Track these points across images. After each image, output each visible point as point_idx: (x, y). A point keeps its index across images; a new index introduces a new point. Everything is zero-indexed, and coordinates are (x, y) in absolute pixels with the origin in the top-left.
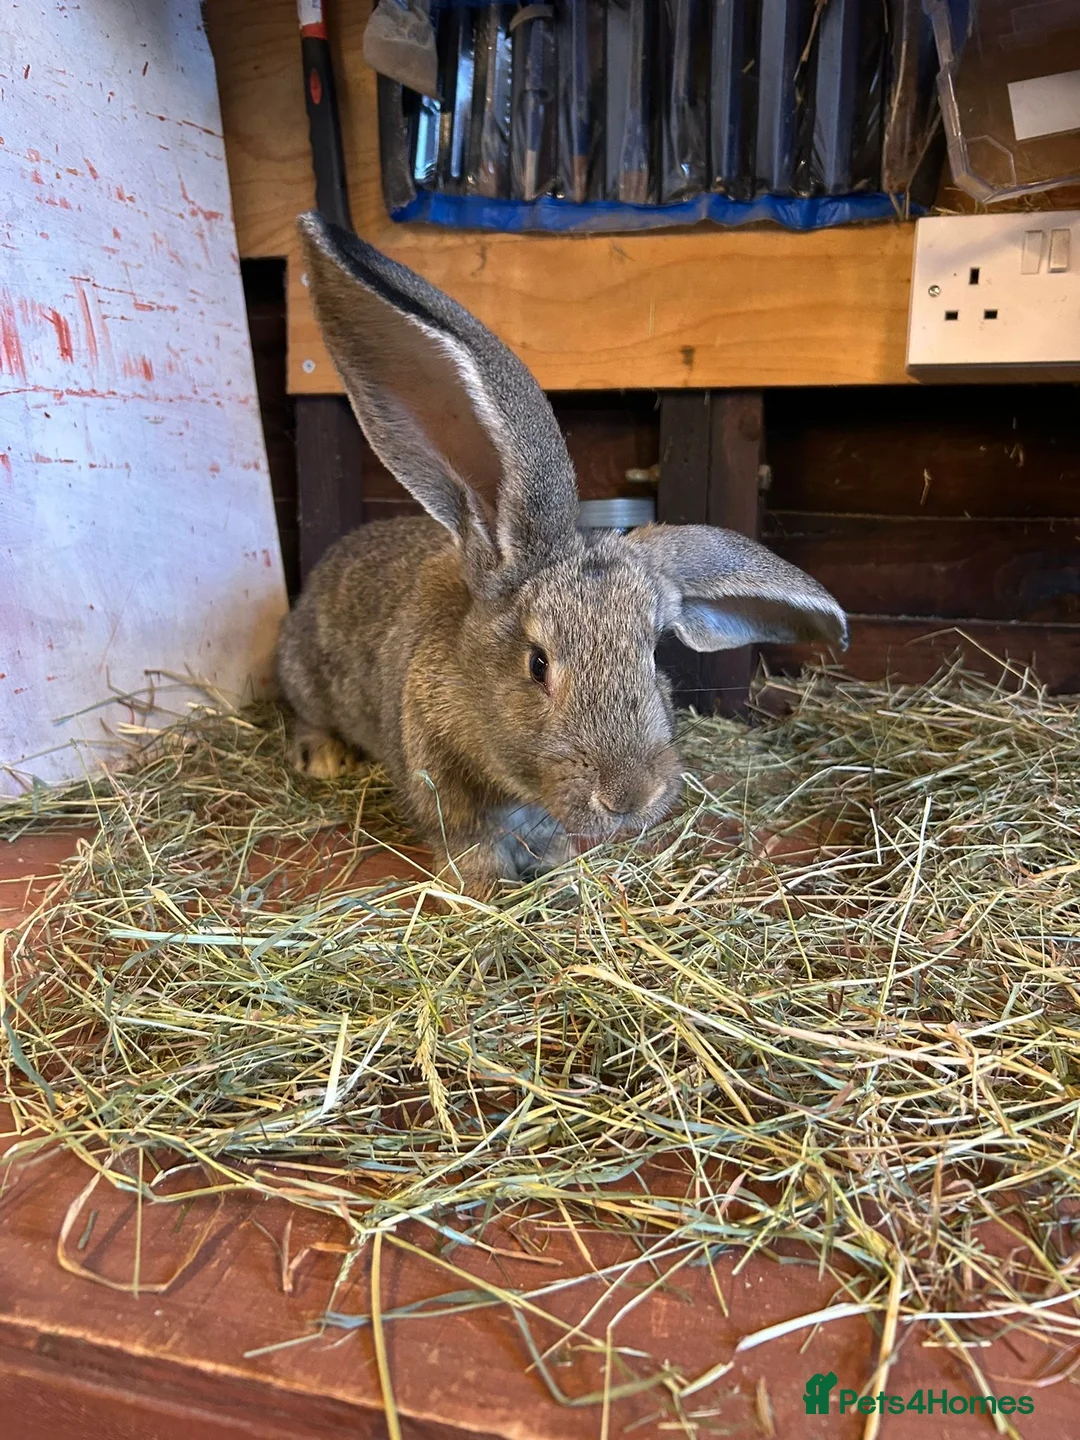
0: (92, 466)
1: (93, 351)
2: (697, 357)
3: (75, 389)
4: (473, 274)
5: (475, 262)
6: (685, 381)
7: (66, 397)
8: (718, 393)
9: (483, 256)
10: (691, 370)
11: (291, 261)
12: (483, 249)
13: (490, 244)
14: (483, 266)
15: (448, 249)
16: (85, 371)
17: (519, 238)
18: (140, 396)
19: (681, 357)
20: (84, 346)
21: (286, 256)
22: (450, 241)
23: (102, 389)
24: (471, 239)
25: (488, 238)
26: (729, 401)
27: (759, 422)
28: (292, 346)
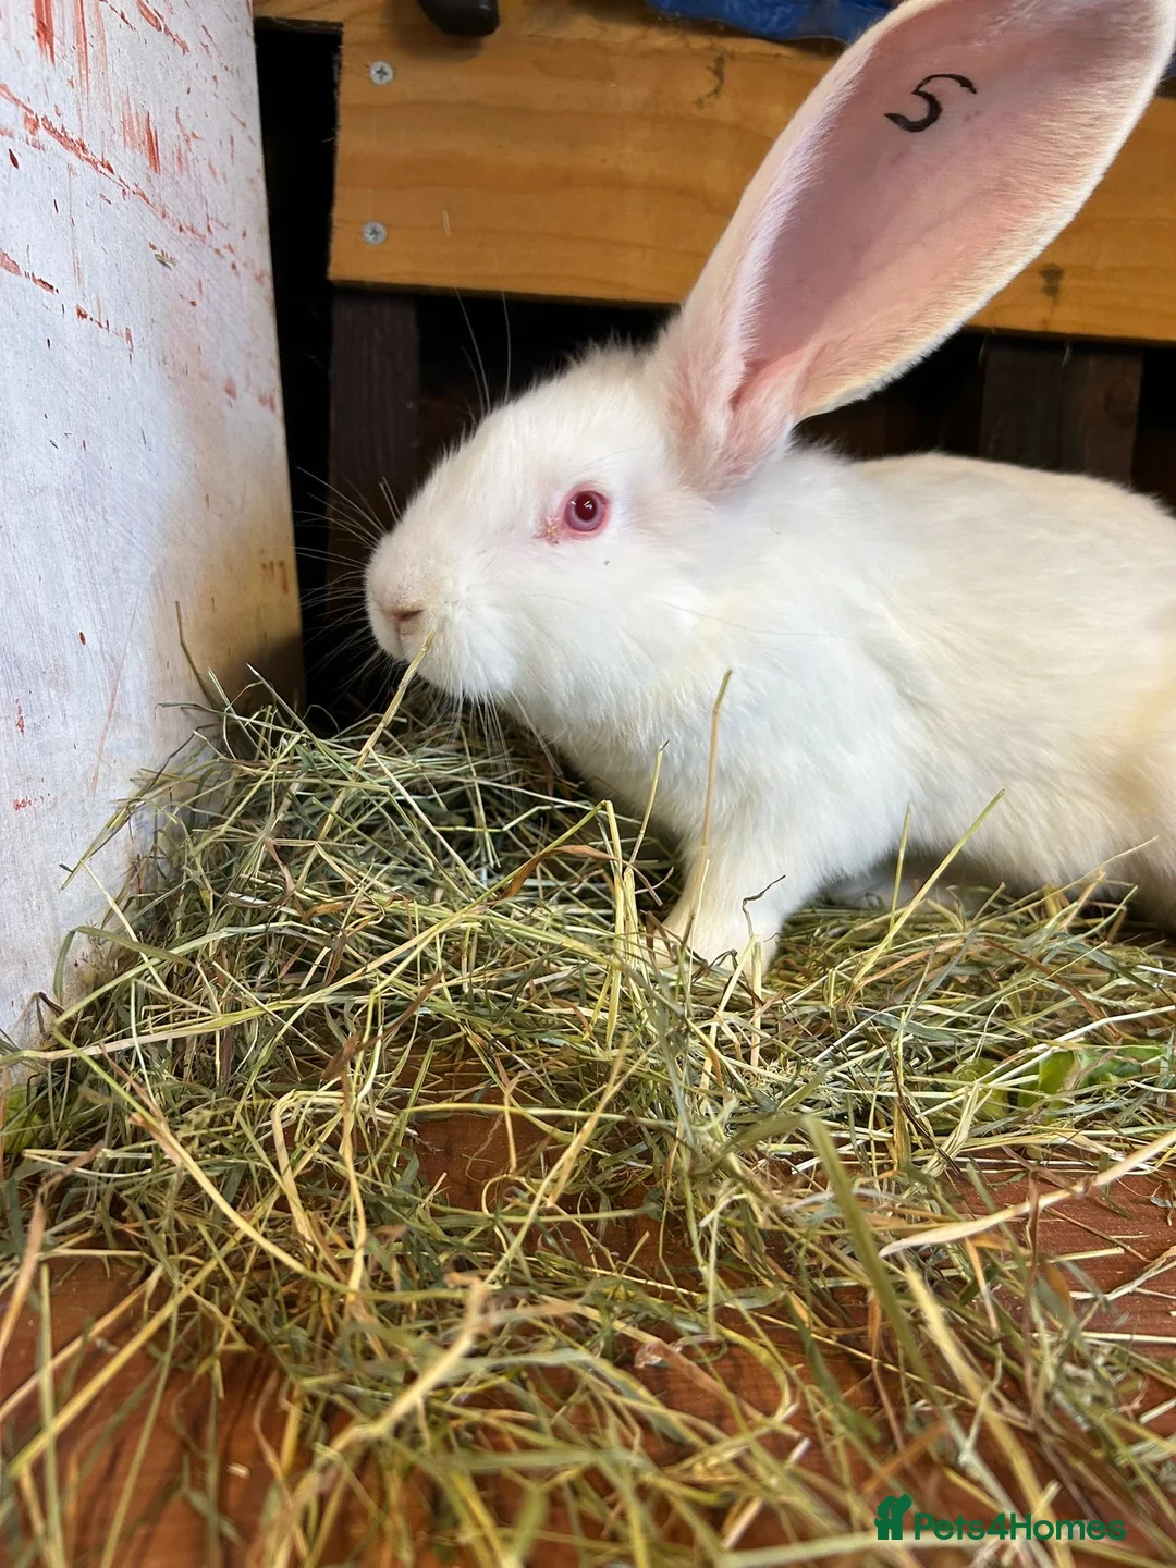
0: (82, 315)
1: (83, 57)
2: (1067, 283)
3: (57, 126)
4: (700, 103)
5: (704, 83)
6: (1044, 322)
7: (42, 132)
8: (1087, 346)
9: (718, 73)
10: (1055, 303)
11: (349, 35)
12: (720, 60)
13: (732, 56)
14: (717, 91)
15: (659, 53)
16: (70, 93)
17: (784, 51)
18: (143, 196)
19: (1041, 282)
20: (70, 40)
21: (340, 25)
22: (660, 39)
23: (94, 149)
24: (699, 42)
25: (731, 44)
26: (1092, 363)
27: (1136, 398)
28: (339, 190)
